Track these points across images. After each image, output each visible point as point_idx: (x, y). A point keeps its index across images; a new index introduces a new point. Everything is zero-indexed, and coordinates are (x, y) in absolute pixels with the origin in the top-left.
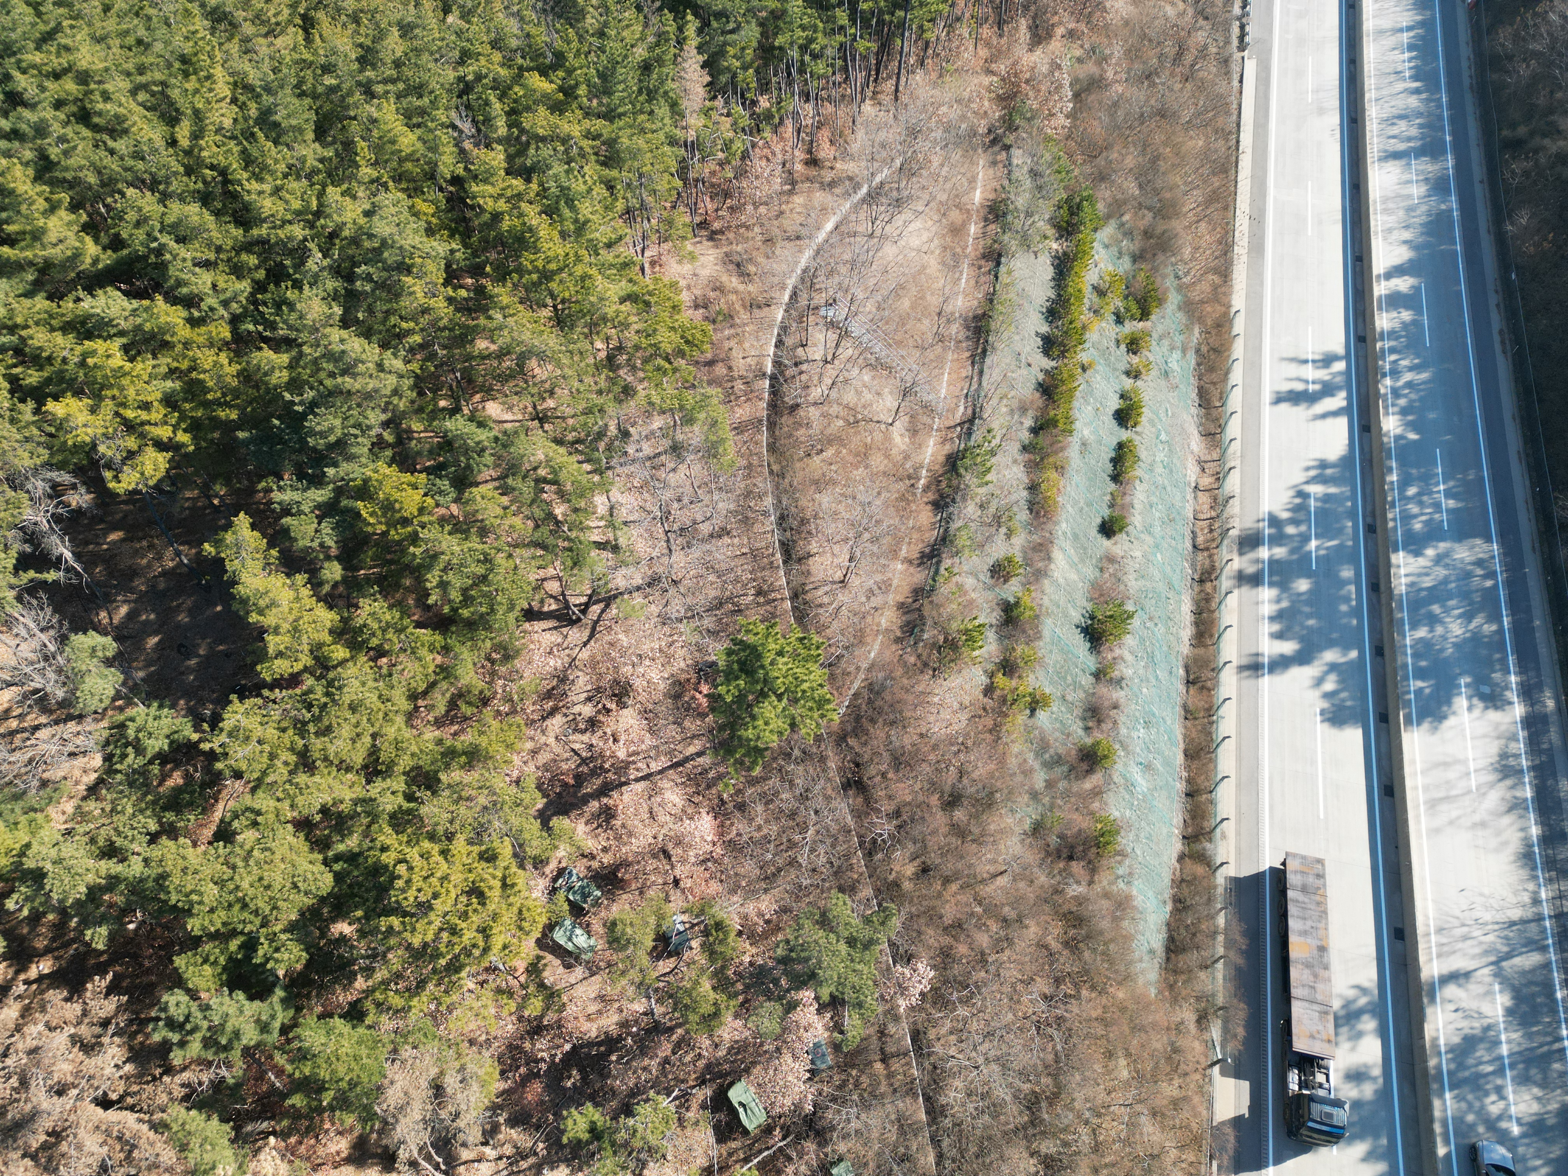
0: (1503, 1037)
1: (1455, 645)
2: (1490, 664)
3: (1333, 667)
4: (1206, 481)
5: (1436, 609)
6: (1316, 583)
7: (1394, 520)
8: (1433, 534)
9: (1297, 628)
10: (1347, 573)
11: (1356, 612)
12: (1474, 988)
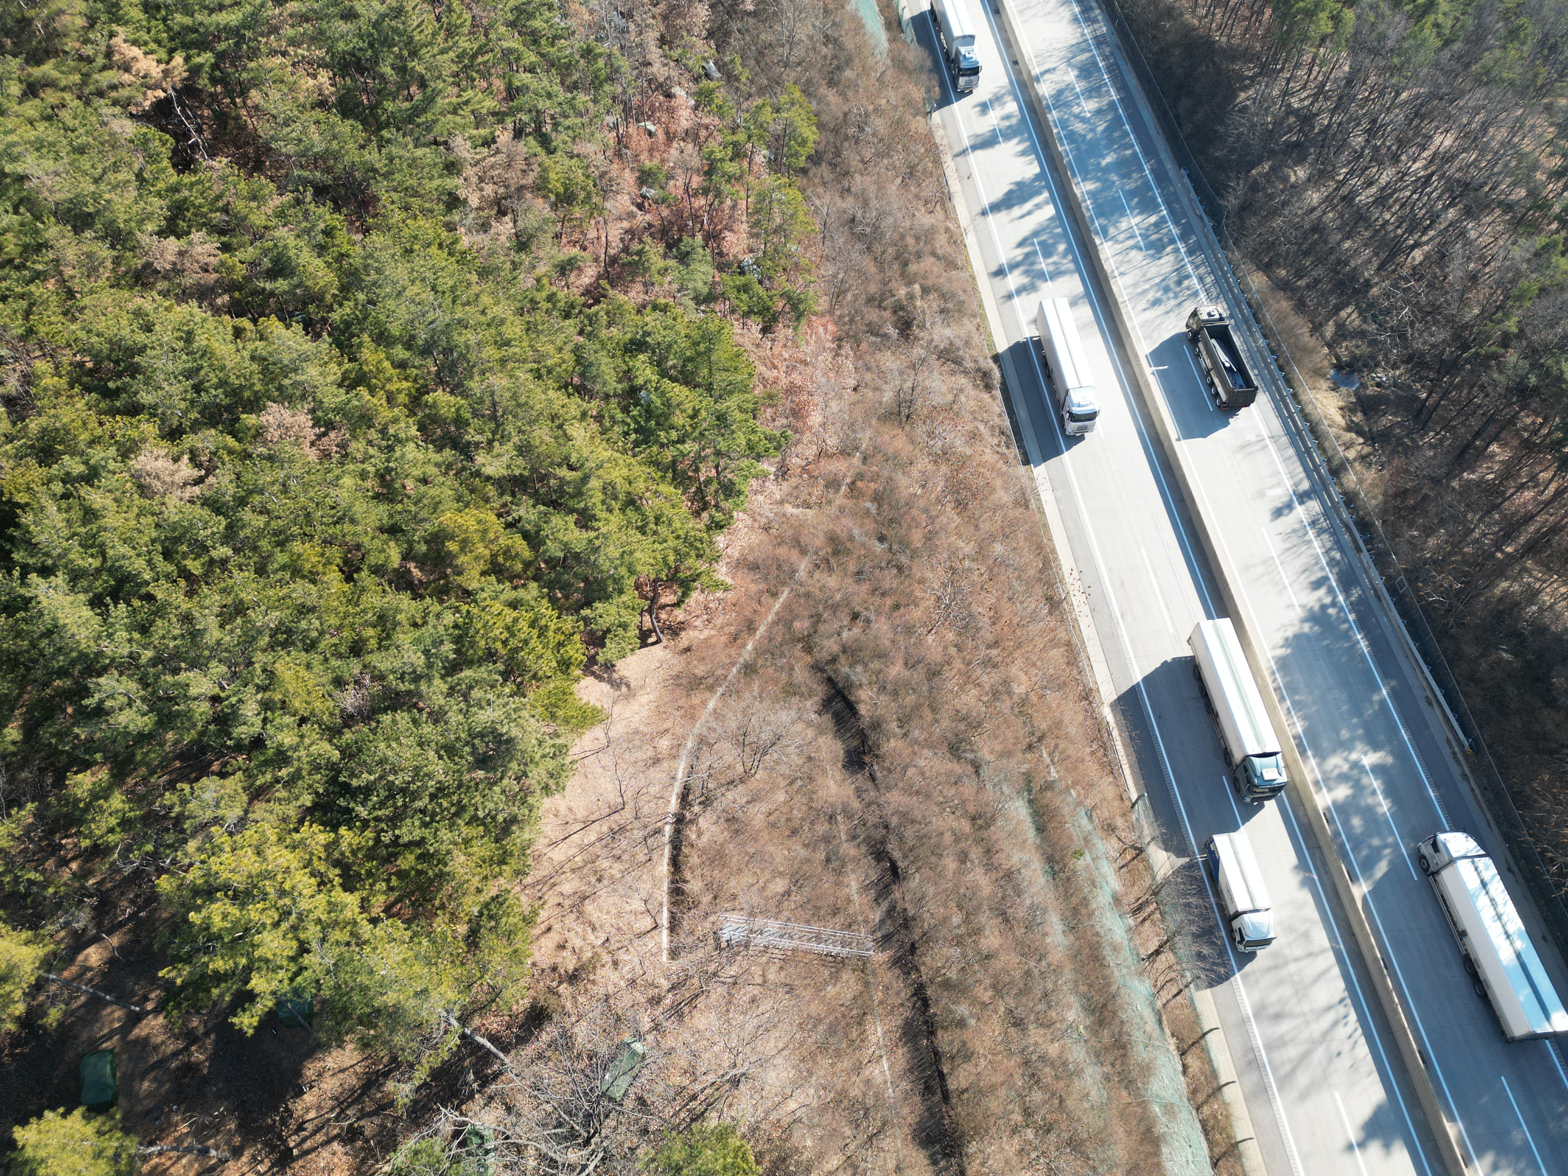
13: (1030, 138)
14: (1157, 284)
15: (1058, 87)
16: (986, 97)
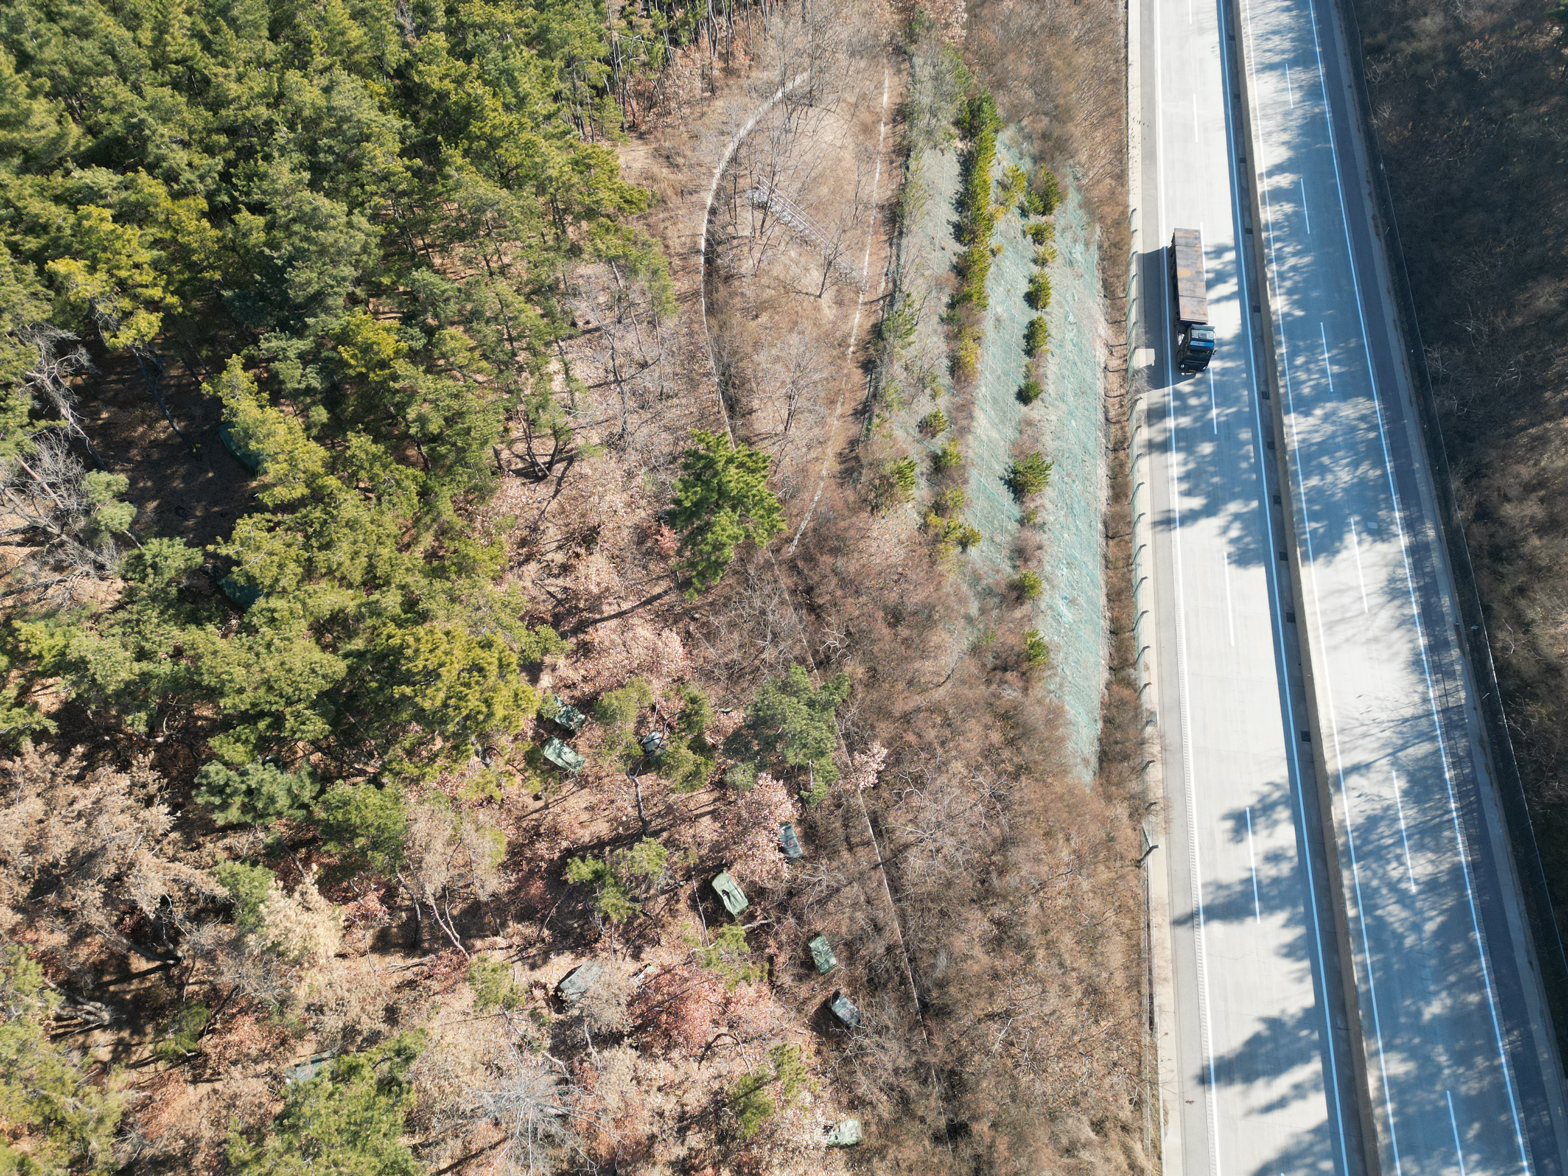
0: (1401, 815)
1: (1344, 489)
2: (1376, 504)
3: (1237, 517)
4: (1115, 363)
5: (1326, 460)
6: (1218, 446)
7: (1285, 386)
8: (1320, 396)
9: (1203, 486)
10: (1245, 435)
11: (1255, 468)
12: (1374, 776)
16: (1246, 801)
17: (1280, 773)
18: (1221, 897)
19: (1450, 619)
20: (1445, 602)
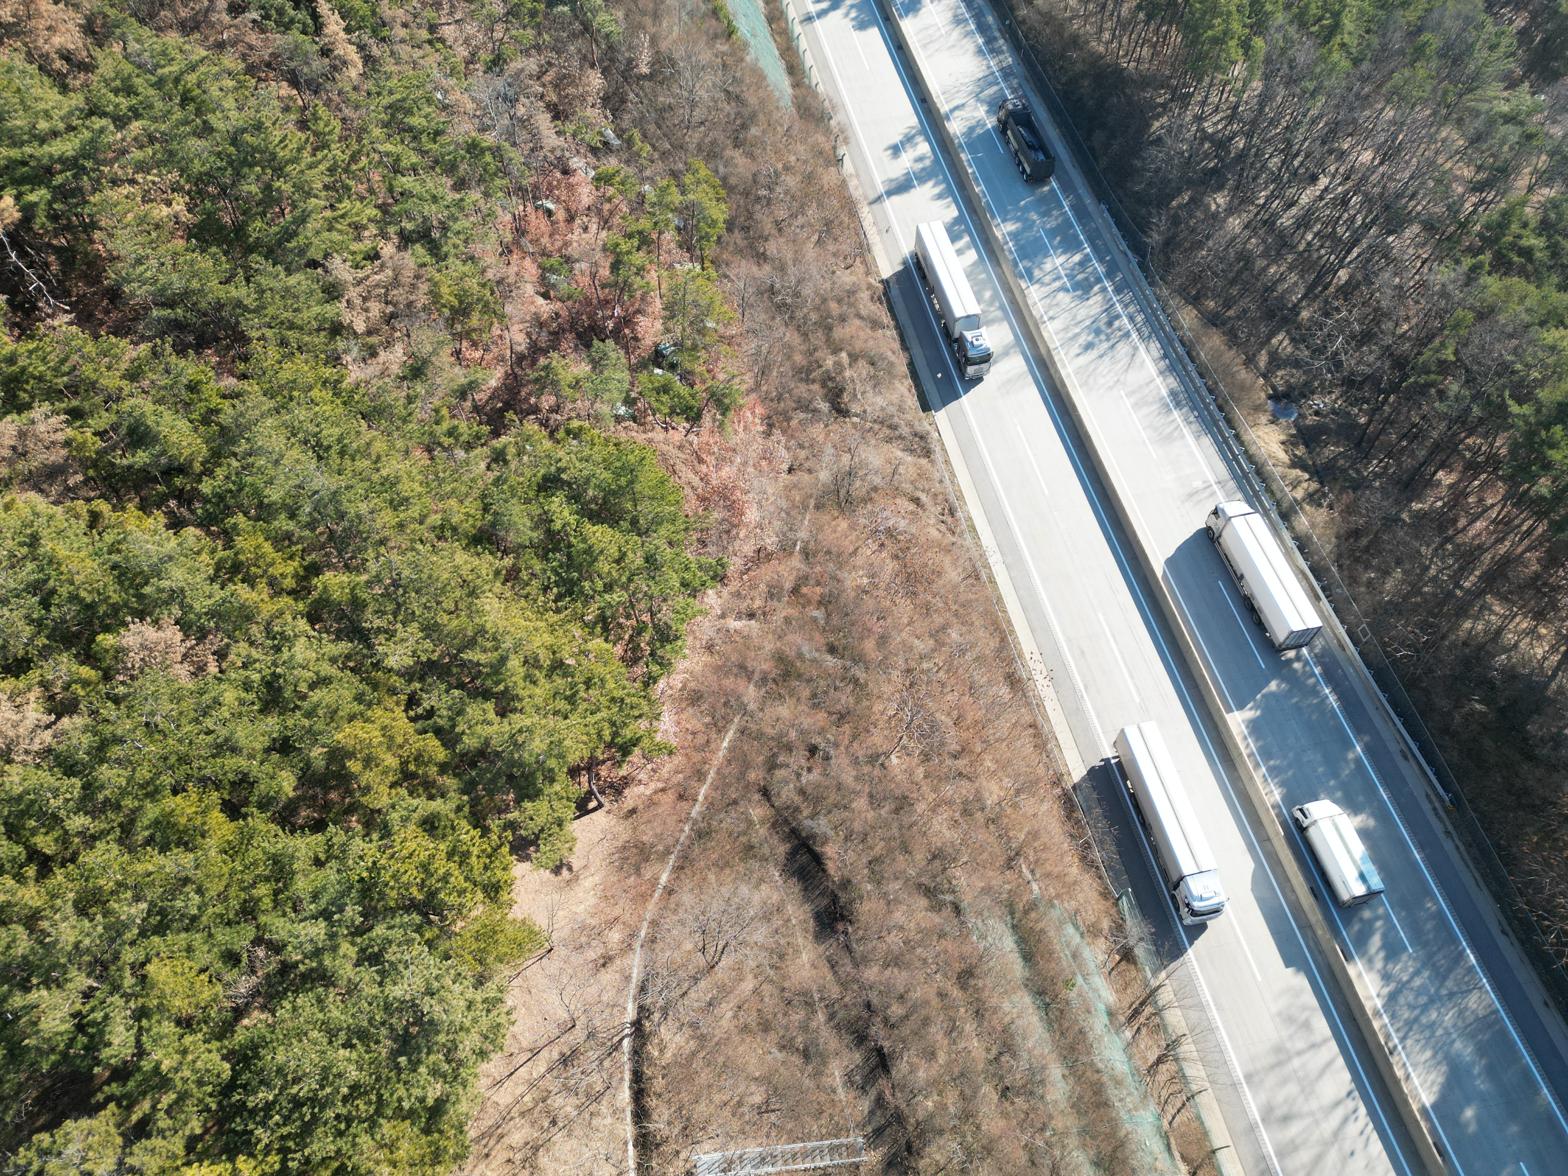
0: (987, 122)
12: (967, 109)
13: (945, 179)
14: (1088, 327)
15: (968, 124)
16: (896, 139)
17: (913, 121)
18: (894, 185)
19: (994, 27)
20: (990, 19)
